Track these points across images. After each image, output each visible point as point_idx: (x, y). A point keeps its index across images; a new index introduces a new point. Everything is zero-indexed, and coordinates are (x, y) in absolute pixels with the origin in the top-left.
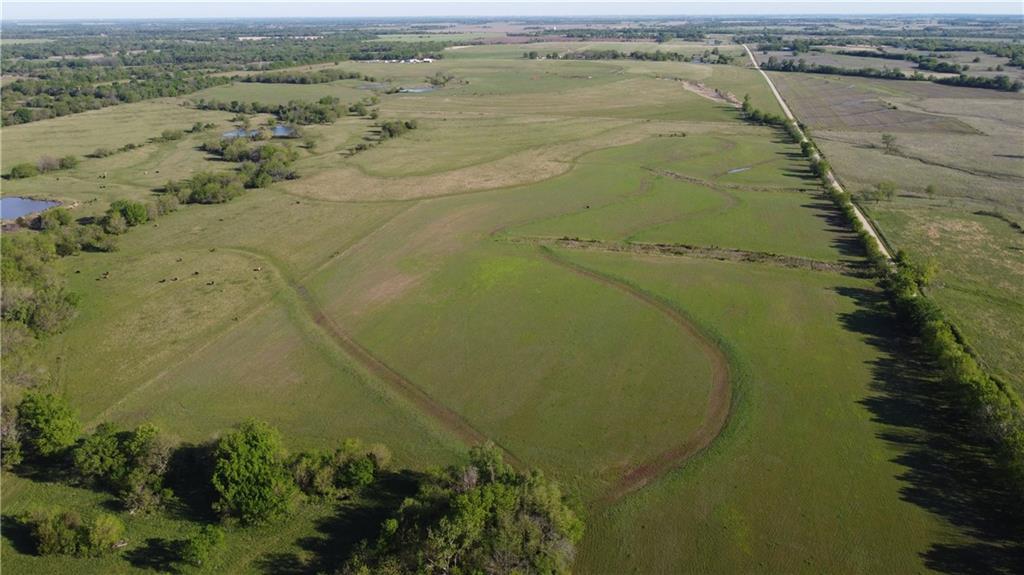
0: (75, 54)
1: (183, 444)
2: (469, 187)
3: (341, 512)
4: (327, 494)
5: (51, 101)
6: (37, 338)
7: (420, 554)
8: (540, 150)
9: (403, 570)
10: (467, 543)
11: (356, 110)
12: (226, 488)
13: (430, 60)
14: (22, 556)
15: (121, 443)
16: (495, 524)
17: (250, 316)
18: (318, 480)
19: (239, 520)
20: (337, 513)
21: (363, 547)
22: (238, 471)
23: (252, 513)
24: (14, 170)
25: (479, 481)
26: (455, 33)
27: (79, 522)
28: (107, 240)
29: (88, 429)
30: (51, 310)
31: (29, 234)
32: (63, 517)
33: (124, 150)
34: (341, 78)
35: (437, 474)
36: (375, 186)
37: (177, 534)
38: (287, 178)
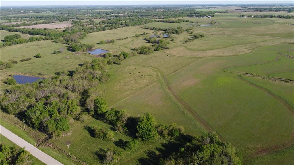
0: (117, 14)
1: (131, 116)
2: (218, 55)
3: (169, 143)
4: (166, 137)
5: (110, 25)
6: (100, 84)
7: (190, 160)
8: (242, 45)
9: (184, 163)
10: (204, 160)
11: (187, 31)
12: (140, 130)
13: (210, 17)
14: (91, 137)
15: (116, 113)
16: (213, 156)
17: (151, 85)
18: (164, 133)
19: (142, 139)
20: (168, 143)
21: (174, 154)
22: (143, 126)
23: (145, 138)
24: (100, 42)
25: (210, 142)
26: (219, 9)
27: (104, 132)
28: (119, 61)
29: (109, 109)
30: (104, 78)
31: (102, 58)
32: (101, 129)
33: (126, 39)
34: (184, 21)
35: (197, 138)
36: (190, 53)
37: (127, 140)
38: (165, 49)
